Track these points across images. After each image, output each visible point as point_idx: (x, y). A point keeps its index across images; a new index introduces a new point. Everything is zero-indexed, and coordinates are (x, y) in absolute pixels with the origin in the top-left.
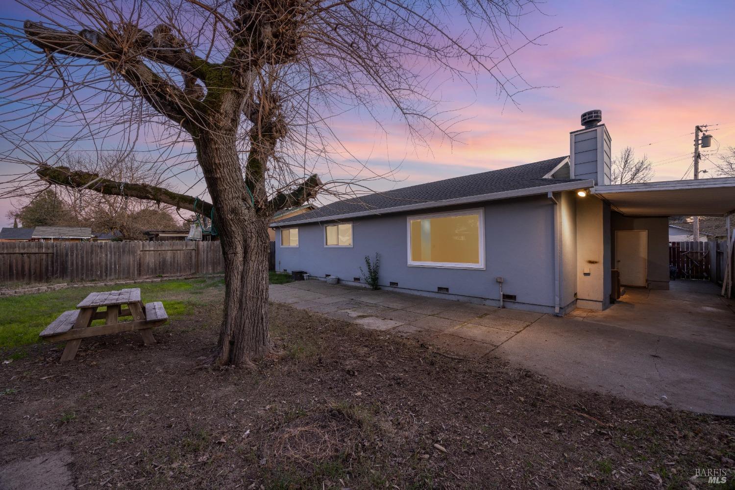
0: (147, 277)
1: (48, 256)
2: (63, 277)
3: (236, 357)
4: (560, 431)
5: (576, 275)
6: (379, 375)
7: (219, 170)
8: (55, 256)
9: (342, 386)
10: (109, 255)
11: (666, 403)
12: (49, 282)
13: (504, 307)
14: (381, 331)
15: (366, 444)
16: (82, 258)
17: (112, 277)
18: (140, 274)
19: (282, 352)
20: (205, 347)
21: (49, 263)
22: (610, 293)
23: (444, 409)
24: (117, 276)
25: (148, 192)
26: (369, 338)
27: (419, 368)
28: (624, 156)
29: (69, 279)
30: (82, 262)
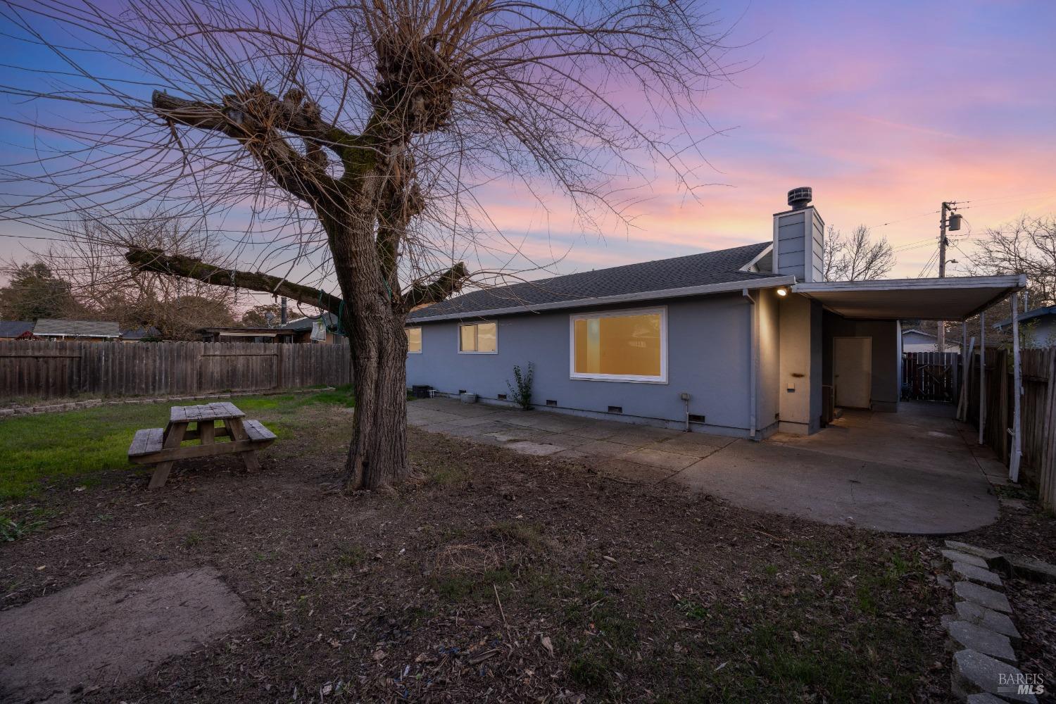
0: (211, 391)
1: (72, 360)
2: (94, 390)
3: (372, 481)
4: (733, 545)
5: (778, 392)
6: (541, 500)
7: (356, 258)
8: (82, 361)
9: (500, 510)
10: (158, 362)
11: (850, 523)
12: (77, 397)
13: (690, 431)
14: (538, 457)
15: (533, 557)
16: (121, 363)
17: (163, 391)
18: (200, 387)
19: (423, 477)
20: (323, 473)
21: (74, 370)
22: (820, 414)
23: (614, 528)
24: (168, 390)
25: (265, 282)
26: (524, 463)
27: (586, 493)
28: (856, 237)
29: (102, 393)
30: (121, 370)
